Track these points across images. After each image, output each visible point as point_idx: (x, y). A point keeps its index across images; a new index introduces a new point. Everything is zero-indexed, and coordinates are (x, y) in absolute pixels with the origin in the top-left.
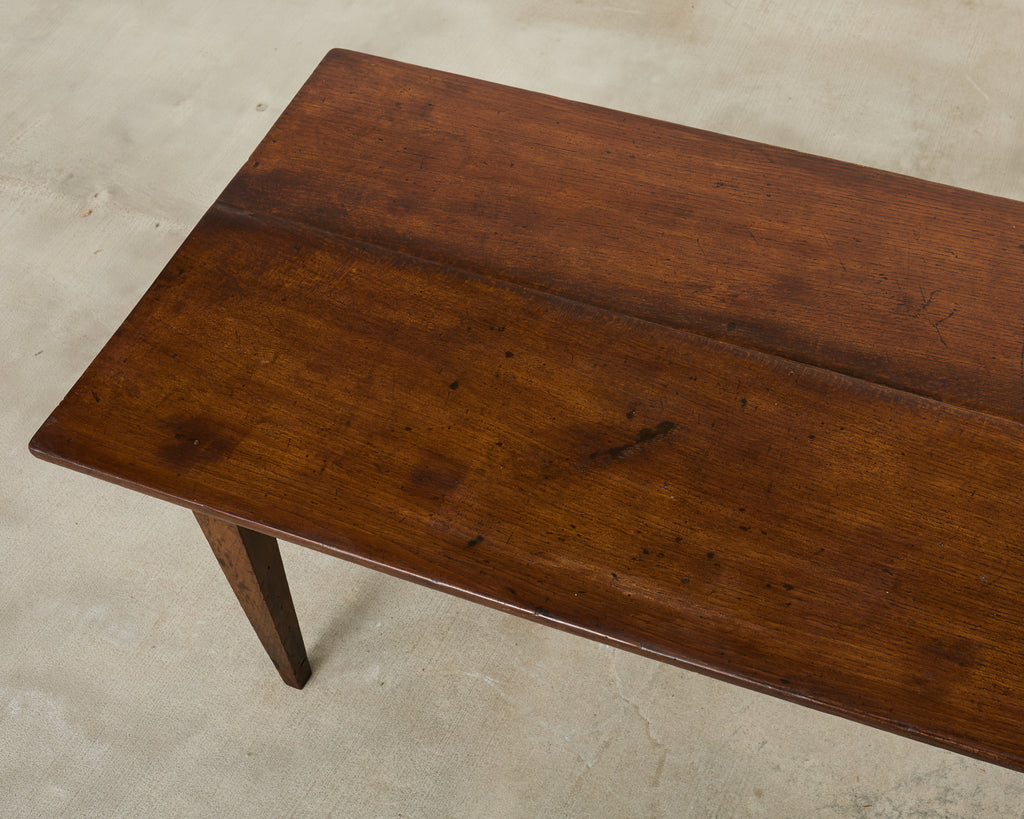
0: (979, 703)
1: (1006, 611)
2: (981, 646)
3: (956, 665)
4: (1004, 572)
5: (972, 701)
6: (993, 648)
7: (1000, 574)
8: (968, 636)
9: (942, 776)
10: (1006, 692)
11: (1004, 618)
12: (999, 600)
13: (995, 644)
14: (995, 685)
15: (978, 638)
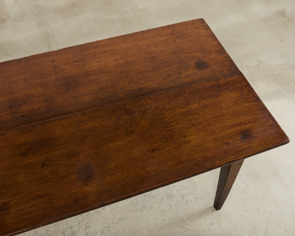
0: (15, 218)
1: (11, 188)
2: (9, 202)
3: (5, 212)
4: (6, 177)
5: (14, 218)
6: (12, 200)
7: (5, 179)
8: (4, 201)
9: (37, 234)
10: (22, 210)
11: (12, 190)
12: (8, 186)
13: (12, 199)
14: (18, 210)
15: (7, 200)
